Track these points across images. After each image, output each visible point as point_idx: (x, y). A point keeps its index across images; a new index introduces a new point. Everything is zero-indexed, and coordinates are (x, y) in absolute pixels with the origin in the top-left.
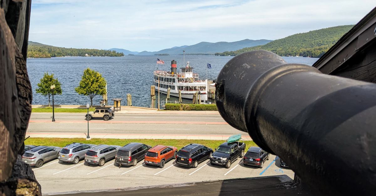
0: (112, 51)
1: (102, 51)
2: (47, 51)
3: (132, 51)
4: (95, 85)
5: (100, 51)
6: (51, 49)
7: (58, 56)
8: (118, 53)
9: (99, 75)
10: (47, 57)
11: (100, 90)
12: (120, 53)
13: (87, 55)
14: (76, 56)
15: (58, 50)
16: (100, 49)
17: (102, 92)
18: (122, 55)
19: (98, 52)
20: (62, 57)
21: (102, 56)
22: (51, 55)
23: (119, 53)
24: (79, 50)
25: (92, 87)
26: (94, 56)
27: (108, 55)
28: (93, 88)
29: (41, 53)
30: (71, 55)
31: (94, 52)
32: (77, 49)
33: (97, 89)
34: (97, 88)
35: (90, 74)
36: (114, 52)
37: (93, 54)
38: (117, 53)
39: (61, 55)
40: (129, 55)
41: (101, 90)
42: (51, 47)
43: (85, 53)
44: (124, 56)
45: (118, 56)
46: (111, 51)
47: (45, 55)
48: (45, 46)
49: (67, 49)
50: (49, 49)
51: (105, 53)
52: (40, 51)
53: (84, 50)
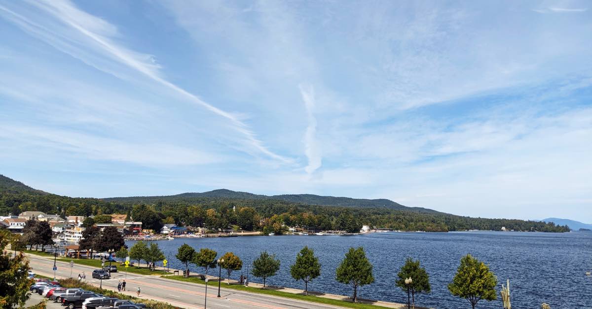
0: (547, 223)
1: (530, 222)
2: (443, 222)
3: (586, 223)
4: (477, 283)
5: (526, 222)
6: (448, 219)
7: (459, 229)
8: (558, 226)
9: (484, 267)
10: (443, 230)
11: (485, 291)
12: (563, 227)
13: (503, 228)
14: (486, 231)
15: (459, 222)
16: (526, 220)
17: (489, 296)
18: (566, 229)
19: (523, 224)
20: (464, 231)
21: (530, 231)
22: (448, 228)
23: (561, 225)
24: (491, 221)
25: (471, 285)
26: (515, 230)
27: (540, 230)
28: (473, 288)
29: (434, 225)
30: (479, 229)
31: (516, 224)
32: (488, 220)
33: (481, 290)
34: (480, 287)
35: (470, 265)
36: (551, 224)
37: (515, 228)
38: (556, 225)
39: (463, 229)
40: (581, 230)
41: (487, 293)
42: (450, 215)
43: (502, 226)
44: (569, 231)
45: (558, 232)
46: (545, 223)
47: (439, 228)
48: (440, 215)
49: (473, 219)
50: (446, 219)
51: (535, 227)
52: (433, 221)
53: (499, 220)
